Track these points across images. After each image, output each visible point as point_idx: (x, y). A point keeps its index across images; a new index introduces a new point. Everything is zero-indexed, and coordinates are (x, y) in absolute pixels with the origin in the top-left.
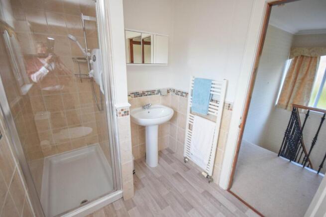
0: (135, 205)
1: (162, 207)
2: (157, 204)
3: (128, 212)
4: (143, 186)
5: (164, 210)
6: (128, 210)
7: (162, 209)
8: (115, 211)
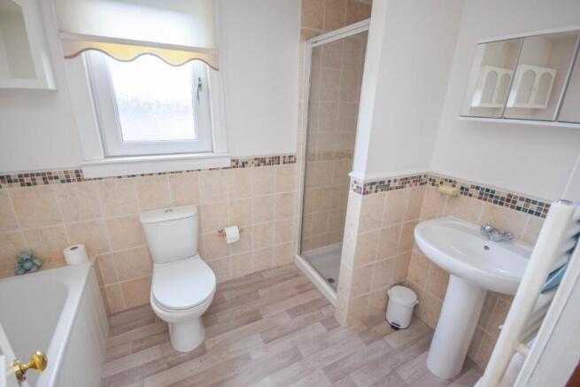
0: (328, 330)
1: (327, 369)
2: (333, 361)
3: (319, 323)
4: (367, 343)
5: (322, 372)
6: (322, 322)
7: (323, 369)
8: (319, 308)
